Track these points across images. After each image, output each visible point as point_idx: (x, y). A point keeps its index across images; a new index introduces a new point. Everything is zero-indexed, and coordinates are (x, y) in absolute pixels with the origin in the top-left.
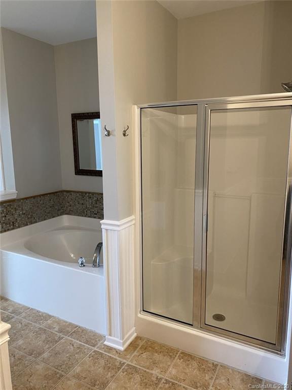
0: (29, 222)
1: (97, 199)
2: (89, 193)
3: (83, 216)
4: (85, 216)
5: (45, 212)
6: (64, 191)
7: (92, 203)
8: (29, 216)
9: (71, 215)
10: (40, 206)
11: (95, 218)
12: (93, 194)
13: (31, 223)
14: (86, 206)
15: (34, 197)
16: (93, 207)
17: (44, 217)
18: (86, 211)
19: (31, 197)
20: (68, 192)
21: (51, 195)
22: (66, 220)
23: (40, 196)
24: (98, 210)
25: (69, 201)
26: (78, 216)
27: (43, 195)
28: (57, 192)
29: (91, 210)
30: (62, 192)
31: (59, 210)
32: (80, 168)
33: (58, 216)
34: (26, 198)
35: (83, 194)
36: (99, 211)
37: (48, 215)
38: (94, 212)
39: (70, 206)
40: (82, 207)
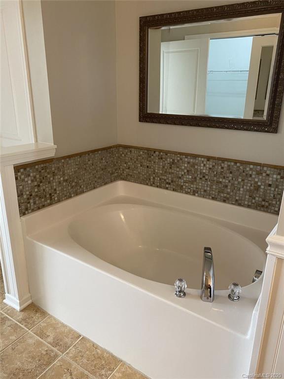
0: (74, 193)
1: (173, 160)
2: (160, 151)
3: (147, 184)
4: (151, 185)
5: (96, 177)
6: (120, 146)
7: (164, 167)
8: (74, 184)
9: (129, 181)
10: (88, 168)
11: (167, 188)
12: (167, 153)
13: (77, 194)
14: (154, 171)
15: (80, 155)
16: (165, 172)
17: (94, 184)
18: (154, 178)
19: (77, 155)
20: (126, 147)
21: (103, 151)
22: (121, 188)
23: (88, 153)
24: (172, 178)
25: (127, 161)
26: (141, 183)
27: (93, 151)
28: (110, 148)
29: (161, 177)
30: (118, 146)
31: (113, 173)
32: (148, 112)
33: (111, 182)
34: (69, 157)
35: (150, 152)
36: (175, 179)
37: (99, 180)
38: (165, 180)
39: (129, 168)
40: (147, 172)
